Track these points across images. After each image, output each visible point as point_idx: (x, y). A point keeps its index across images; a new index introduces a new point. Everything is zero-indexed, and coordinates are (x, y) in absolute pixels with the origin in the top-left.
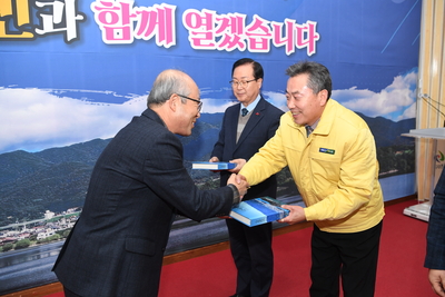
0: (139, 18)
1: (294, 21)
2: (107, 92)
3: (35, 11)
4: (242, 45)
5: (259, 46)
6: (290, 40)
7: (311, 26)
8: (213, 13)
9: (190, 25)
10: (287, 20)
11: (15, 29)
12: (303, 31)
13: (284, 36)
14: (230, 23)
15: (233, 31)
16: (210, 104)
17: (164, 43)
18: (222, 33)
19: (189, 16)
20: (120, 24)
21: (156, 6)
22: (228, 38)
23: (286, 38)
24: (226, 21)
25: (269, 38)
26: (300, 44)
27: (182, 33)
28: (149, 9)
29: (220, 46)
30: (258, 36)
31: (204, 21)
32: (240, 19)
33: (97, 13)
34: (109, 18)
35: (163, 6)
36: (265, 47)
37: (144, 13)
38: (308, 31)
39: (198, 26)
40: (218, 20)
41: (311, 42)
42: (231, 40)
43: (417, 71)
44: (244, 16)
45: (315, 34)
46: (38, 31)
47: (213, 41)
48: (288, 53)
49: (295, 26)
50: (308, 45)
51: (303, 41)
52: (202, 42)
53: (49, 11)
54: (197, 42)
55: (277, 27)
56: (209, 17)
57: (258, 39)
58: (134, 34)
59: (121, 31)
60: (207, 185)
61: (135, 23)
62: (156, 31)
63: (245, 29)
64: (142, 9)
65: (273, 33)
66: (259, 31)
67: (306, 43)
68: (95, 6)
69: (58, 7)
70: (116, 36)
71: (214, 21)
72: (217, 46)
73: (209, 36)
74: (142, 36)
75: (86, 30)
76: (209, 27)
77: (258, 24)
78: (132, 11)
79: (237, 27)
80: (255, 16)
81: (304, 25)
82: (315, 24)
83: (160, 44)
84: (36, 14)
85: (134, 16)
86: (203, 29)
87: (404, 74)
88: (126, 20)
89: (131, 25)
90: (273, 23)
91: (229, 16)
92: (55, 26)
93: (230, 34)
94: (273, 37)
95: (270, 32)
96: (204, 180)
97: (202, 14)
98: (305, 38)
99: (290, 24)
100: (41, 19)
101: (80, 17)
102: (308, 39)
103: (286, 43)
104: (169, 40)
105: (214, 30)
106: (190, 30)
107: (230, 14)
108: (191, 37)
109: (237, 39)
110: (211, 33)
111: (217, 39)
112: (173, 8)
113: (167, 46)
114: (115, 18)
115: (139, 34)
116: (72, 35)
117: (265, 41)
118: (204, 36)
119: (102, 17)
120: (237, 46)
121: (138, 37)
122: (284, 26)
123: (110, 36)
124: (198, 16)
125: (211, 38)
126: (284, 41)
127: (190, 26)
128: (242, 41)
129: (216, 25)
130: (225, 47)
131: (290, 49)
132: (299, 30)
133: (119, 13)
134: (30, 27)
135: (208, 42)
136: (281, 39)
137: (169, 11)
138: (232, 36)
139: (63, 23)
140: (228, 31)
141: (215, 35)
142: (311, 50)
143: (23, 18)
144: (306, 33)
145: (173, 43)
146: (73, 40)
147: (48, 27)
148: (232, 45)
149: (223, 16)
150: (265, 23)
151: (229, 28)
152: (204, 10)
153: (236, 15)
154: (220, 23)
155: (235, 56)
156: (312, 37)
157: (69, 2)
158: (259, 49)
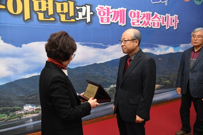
0: (113, 14)
1: (169, 15)
2: (100, 44)
3: (76, 10)
4: (150, 25)
5: (156, 25)
6: (168, 23)
7: (176, 17)
8: (140, 11)
9: (131, 16)
10: (167, 14)
11: (69, 18)
13: (165, 21)
14: (146, 16)
15: (147, 19)
18: (143, 20)
19: (131, 12)
20: (106, 16)
21: (119, 8)
22: (145, 22)
24: (144, 14)
26: (171, 24)
27: (128, 20)
28: (117, 10)
29: (142, 25)
30: (156, 21)
31: (136, 15)
32: (150, 14)
33: (98, 11)
34: (102, 13)
35: (122, 8)
36: (158, 26)
37: (115, 11)
38: (174, 19)
39: (134, 17)
44: (151, 13)
45: (177, 20)
46: (77, 19)
47: (139, 23)
48: (167, 28)
49: (170, 17)
51: (173, 23)
52: (136, 24)
53: (81, 10)
54: (134, 23)
55: (163, 17)
56: (138, 13)
57: (156, 22)
58: (111, 20)
59: (106, 19)
61: (111, 15)
62: (119, 19)
63: (151, 18)
64: (114, 10)
65: (161, 20)
66: (156, 19)
67: (173, 24)
68: (98, 8)
69: (84, 8)
70: (104, 21)
71: (140, 15)
72: (141, 26)
73: (138, 21)
74: (114, 21)
75: (94, 18)
76: (138, 18)
77: (156, 16)
78: (111, 11)
80: (155, 13)
81: (173, 17)
82: (177, 16)
83: (120, 24)
85: (111, 13)
86: (136, 18)
88: (108, 15)
89: (110, 16)
90: (162, 16)
91: (145, 13)
92: (83, 17)
94: (161, 22)
97: (136, 12)
99: (168, 16)
100: (78, 14)
101: (92, 13)
103: (166, 24)
104: (123, 23)
105: (140, 18)
106: (131, 19)
107: (146, 12)
108: (131, 21)
109: (148, 22)
111: (141, 22)
112: (125, 9)
113: (123, 25)
114: (104, 14)
115: (113, 20)
116: (88, 20)
117: (158, 23)
118: (136, 21)
119: (100, 13)
120: (148, 25)
121: (112, 22)
122: (166, 17)
123: (102, 21)
124: (134, 13)
128: (150, 23)
130: (144, 26)
131: (168, 27)
132: (171, 18)
133: (106, 11)
134: (74, 17)
135: (137, 24)
137: (124, 10)
138: (146, 21)
139: (86, 16)
140: (145, 19)
141: (140, 21)
142: (175, 27)
143: (72, 14)
145: (125, 24)
146: (89, 22)
147: (80, 17)
148: (146, 25)
149: (143, 13)
150: (159, 16)
151: (145, 18)
152: (137, 10)
153: (148, 12)
154: (142, 16)
155: (147, 30)
156: (176, 22)
157: (88, 7)
158: (156, 27)
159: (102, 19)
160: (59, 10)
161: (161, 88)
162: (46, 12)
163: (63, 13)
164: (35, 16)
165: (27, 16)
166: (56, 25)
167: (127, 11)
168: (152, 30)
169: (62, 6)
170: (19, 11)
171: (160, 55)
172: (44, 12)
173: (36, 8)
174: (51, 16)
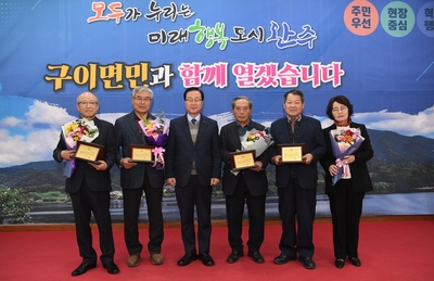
0: (205, 72)
1: (319, 63)
3: (150, 73)
4: (275, 83)
5: (289, 83)
6: (316, 77)
7: (336, 66)
8: (254, 64)
9: (237, 72)
10: (313, 63)
12: (329, 69)
13: (310, 74)
14: (266, 69)
15: (268, 74)
17: (220, 85)
18: (260, 77)
19: (237, 67)
20: (193, 76)
21: (215, 64)
22: (264, 79)
23: (313, 76)
24: (262, 70)
25: (297, 77)
26: (325, 78)
27: (231, 78)
28: (211, 66)
29: (259, 85)
31: (247, 70)
32: (274, 66)
33: (181, 71)
34: (187, 73)
35: (220, 64)
36: (294, 83)
37: (208, 69)
38: (333, 69)
39: (242, 74)
40: (257, 68)
41: (336, 77)
42: (267, 81)
44: (277, 64)
45: (340, 70)
46: (151, 83)
47: (253, 82)
48: (315, 87)
49: (320, 67)
50: (333, 79)
51: (329, 77)
52: (246, 83)
53: (157, 73)
54: (242, 83)
55: (304, 70)
56: (250, 67)
57: (288, 78)
59: (194, 80)
61: (202, 75)
62: (215, 79)
63: (277, 73)
64: (207, 66)
65: (301, 73)
66: (289, 72)
67: (331, 78)
68: (181, 68)
69: (161, 70)
70: (191, 83)
71: (254, 69)
72: (256, 85)
73: (250, 79)
74: (206, 82)
75: (175, 81)
76: (250, 73)
77: (288, 68)
78: (201, 68)
79: (271, 71)
80: (286, 63)
81: (329, 65)
82: (340, 63)
83: (217, 86)
84: (150, 75)
85: (202, 71)
86: (246, 75)
88: (197, 74)
89: (200, 77)
90: (301, 66)
91: (265, 65)
92: (159, 80)
93: (266, 76)
94: (301, 76)
95: (298, 72)
97: (246, 66)
98: (331, 74)
99: (316, 66)
100: (153, 77)
101: (172, 75)
102: (333, 75)
103: (313, 80)
104: (223, 83)
105: (254, 75)
106: (237, 76)
108: (238, 80)
109: (271, 80)
110: (252, 77)
111: (256, 81)
112: (226, 64)
113: (222, 87)
114: (191, 73)
116: (167, 84)
117: (294, 81)
118: (247, 79)
119: (184, 74)
120: (271, 84)
121: (204, 83)
122: (310, 68)
123: (188, 83)
124: (242, 67)
125: (252, 80)
126: (311, 78)
127: (237, 74)
128: (275, 80)
129: (256, 72)
130: (262, 85)
131: (316, 82)
132: (325, 69)
133: (193, 70)
134: (147, 82)
135: (249, 83)
136: (308, 77)
137: (223, 66)
139: (163, 79)
140: (265, 75)
141: (254, 78)
142: (337, 82)
143: (144, 78)
144: (331, 72)
145: (226, 85)
146: (168, 87)
147: (156, 81)
148: (267, 84)
149: (261, 65)
150: (294, 67)
151: (265, 73)
152: (247, 63)
153: (271, 64)
154: (258, 71)
155: (269, 91)
156: (337, 73)
157: (167, 68)
158: (289, 85)
159: (187, 81)
160: (129, 75)
162: (113, 79)
163: (133, 78)
164: (101, 84)
165: (93, 85)
166: (124, 93)
167: (229, 66)
168: (280, 90)
169: (133, 70)
170: (85, 81)
172: (111, 79)
173: (103, 76)
174: (120, 83)
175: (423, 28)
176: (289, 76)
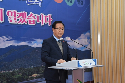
1: (43, 14)
4: (26, 22)
6: (42, 21)
7: (50, 16)
8: (16, 11)
10: (41, 14)
12: (47, 17)
13: (40, 19)
14: (22, 15)
15: (23, 17)
16: (15, 42)
18: (20, 18)
19: (8, 12)
22: (21, 20)
23: (41, 20)
24: (21, 14)
26: (46, 22)
27: (6, 18)
29: (19, 22)
31: (13, 14)
32: (25, 13)
36: (34, 23)
38: (49, 17)
40: (18, 13)
41: (50, 21)
42: (23, 21)
43: (90, 32)
44: (27, 12)
45: (51, 18)
47: (16, 21)
48: (42, 25)
49: (44, 16)
50: (49, 22)
51: (47, 21)
52: (13, 21)
54: (11, 21)
55: (38, 16)
56: (15, 13)
57: (32, 20)
60: (14, 72)
63: (27, 17)
65: (37, 18)
66: (32, 17)
67: (48, 22)
71: (17, 14)
72: (17, 22)
73: (15, 19)
76: (15, 16)
77: (31, 15)
80: (31, 12)
81: (47, 16)
82: (51, 15)
86: (13, 16)
87: (85, 33)
90: (37, 15)
91: (21, 12)
93: (22, 18)
94: (37, 20)
95: (35, 18)
96: (12, 70)
98: (48, 20)
99: (42, 15)
102: (49, 20)
103: (41, 22)
105: (17, 17)
106: (9, 17)
107: (22, 12)
108: (9, 19)
109: (24, 20)
110: (16, 18)
111: (18, 20)
112: (3, 9)
113: (1, 22)
117: (34, 21)
118: (13, 19)
120: (24, 22)
122: (40, 16)
124: (11, 12)
125: (16, 20)
126: (40, 21)
127: (9, 15)
128: (26, 21)
129: (17, 15)
131: (42, 24)
132: (46, 17)
135: (15, 21)
136: (39, 20)
138: (23, 19)
141: (17, 19)
142: (50, 24)
144: (48, 18)
145: (3, 21)
149: (20, 12)
150: (34, 15)
151: (22, 16)
152: (13, 10)
153: (24, 12)
154: (19, 15)
155: (24, 26)
158: (32, 24)
161: (39, 77)
167: (5, 11)
168: (28, 26)
171: (37, 47)
175: (77, 3)
176: (32, 19)
